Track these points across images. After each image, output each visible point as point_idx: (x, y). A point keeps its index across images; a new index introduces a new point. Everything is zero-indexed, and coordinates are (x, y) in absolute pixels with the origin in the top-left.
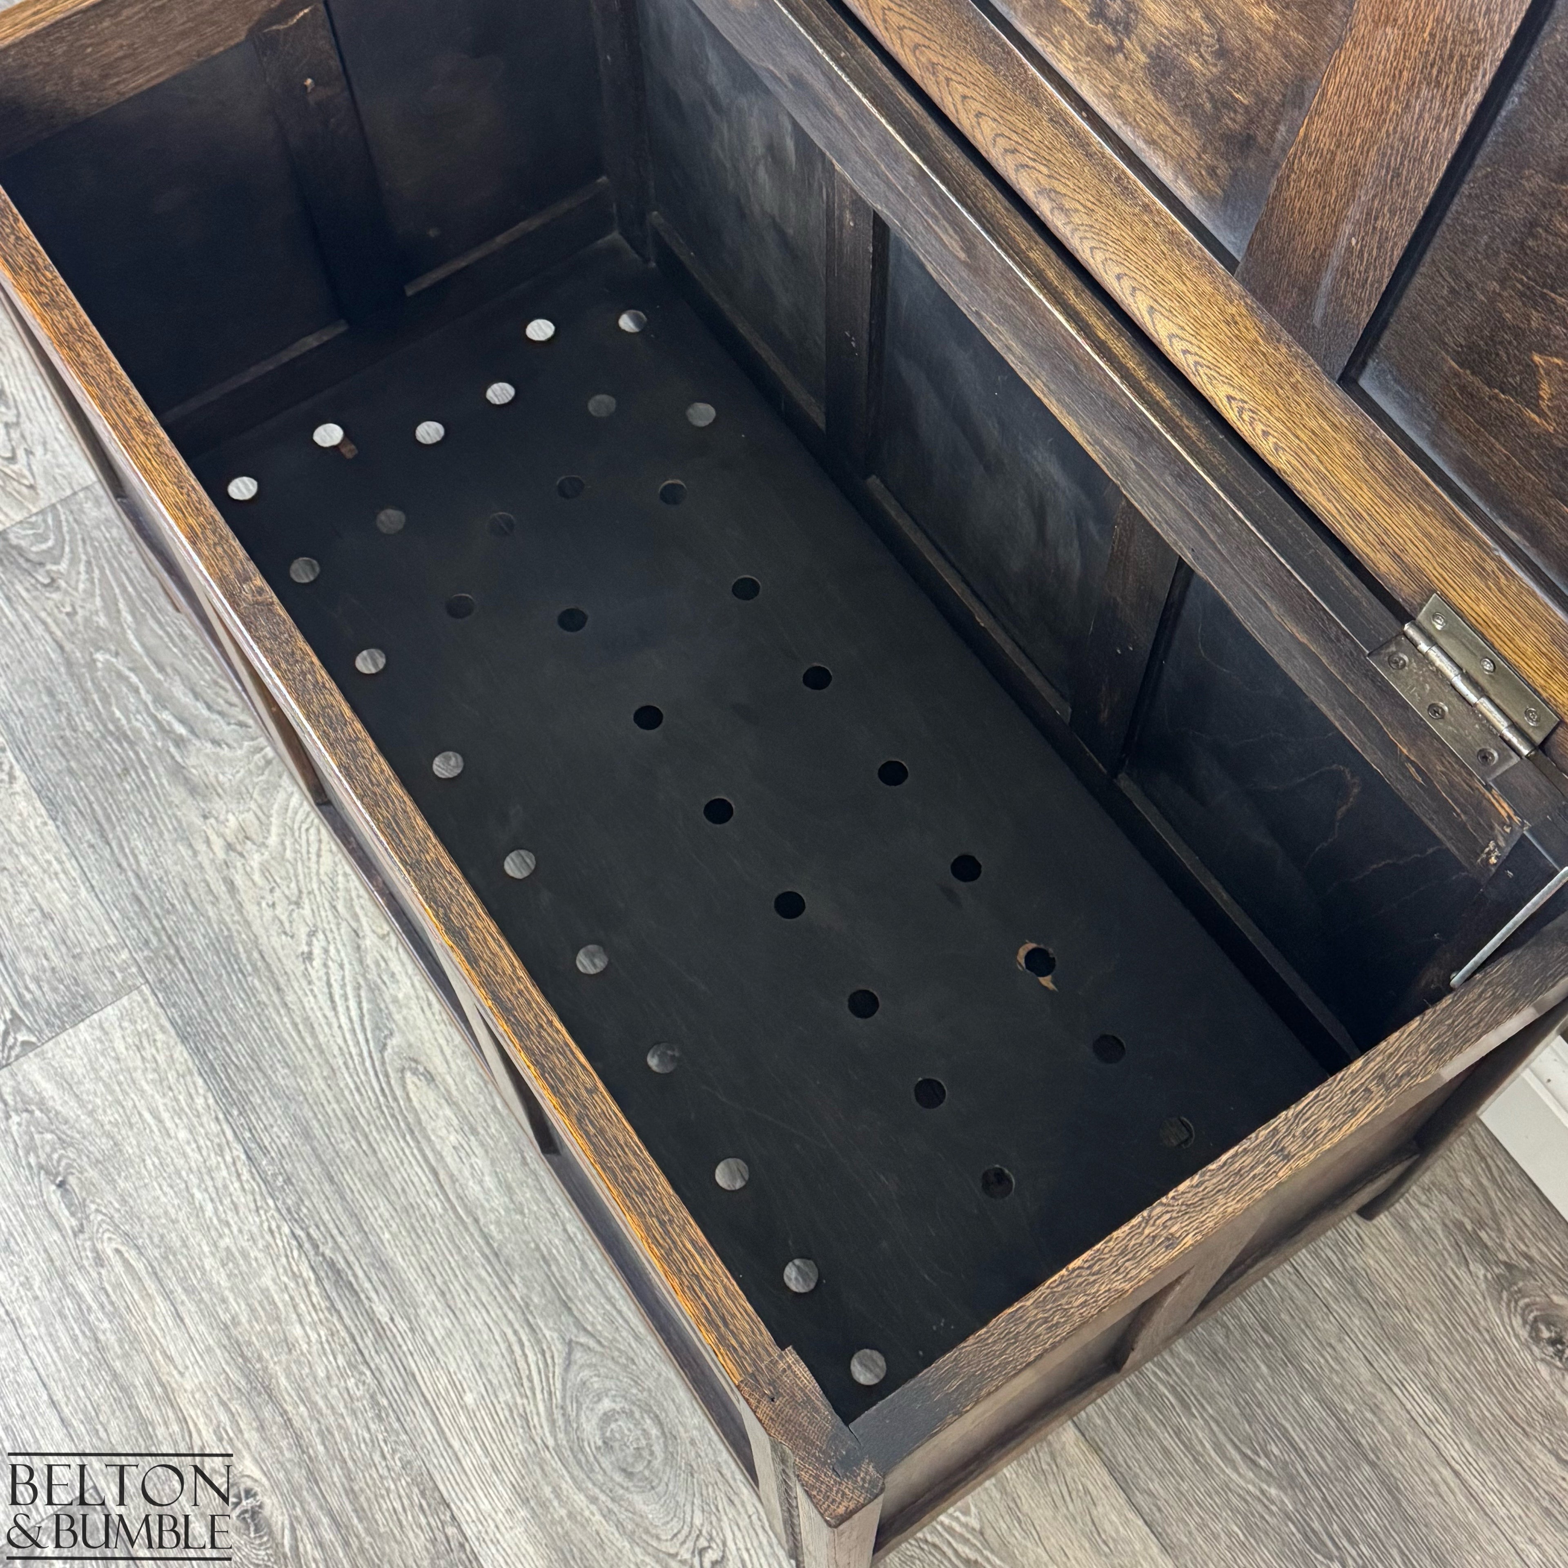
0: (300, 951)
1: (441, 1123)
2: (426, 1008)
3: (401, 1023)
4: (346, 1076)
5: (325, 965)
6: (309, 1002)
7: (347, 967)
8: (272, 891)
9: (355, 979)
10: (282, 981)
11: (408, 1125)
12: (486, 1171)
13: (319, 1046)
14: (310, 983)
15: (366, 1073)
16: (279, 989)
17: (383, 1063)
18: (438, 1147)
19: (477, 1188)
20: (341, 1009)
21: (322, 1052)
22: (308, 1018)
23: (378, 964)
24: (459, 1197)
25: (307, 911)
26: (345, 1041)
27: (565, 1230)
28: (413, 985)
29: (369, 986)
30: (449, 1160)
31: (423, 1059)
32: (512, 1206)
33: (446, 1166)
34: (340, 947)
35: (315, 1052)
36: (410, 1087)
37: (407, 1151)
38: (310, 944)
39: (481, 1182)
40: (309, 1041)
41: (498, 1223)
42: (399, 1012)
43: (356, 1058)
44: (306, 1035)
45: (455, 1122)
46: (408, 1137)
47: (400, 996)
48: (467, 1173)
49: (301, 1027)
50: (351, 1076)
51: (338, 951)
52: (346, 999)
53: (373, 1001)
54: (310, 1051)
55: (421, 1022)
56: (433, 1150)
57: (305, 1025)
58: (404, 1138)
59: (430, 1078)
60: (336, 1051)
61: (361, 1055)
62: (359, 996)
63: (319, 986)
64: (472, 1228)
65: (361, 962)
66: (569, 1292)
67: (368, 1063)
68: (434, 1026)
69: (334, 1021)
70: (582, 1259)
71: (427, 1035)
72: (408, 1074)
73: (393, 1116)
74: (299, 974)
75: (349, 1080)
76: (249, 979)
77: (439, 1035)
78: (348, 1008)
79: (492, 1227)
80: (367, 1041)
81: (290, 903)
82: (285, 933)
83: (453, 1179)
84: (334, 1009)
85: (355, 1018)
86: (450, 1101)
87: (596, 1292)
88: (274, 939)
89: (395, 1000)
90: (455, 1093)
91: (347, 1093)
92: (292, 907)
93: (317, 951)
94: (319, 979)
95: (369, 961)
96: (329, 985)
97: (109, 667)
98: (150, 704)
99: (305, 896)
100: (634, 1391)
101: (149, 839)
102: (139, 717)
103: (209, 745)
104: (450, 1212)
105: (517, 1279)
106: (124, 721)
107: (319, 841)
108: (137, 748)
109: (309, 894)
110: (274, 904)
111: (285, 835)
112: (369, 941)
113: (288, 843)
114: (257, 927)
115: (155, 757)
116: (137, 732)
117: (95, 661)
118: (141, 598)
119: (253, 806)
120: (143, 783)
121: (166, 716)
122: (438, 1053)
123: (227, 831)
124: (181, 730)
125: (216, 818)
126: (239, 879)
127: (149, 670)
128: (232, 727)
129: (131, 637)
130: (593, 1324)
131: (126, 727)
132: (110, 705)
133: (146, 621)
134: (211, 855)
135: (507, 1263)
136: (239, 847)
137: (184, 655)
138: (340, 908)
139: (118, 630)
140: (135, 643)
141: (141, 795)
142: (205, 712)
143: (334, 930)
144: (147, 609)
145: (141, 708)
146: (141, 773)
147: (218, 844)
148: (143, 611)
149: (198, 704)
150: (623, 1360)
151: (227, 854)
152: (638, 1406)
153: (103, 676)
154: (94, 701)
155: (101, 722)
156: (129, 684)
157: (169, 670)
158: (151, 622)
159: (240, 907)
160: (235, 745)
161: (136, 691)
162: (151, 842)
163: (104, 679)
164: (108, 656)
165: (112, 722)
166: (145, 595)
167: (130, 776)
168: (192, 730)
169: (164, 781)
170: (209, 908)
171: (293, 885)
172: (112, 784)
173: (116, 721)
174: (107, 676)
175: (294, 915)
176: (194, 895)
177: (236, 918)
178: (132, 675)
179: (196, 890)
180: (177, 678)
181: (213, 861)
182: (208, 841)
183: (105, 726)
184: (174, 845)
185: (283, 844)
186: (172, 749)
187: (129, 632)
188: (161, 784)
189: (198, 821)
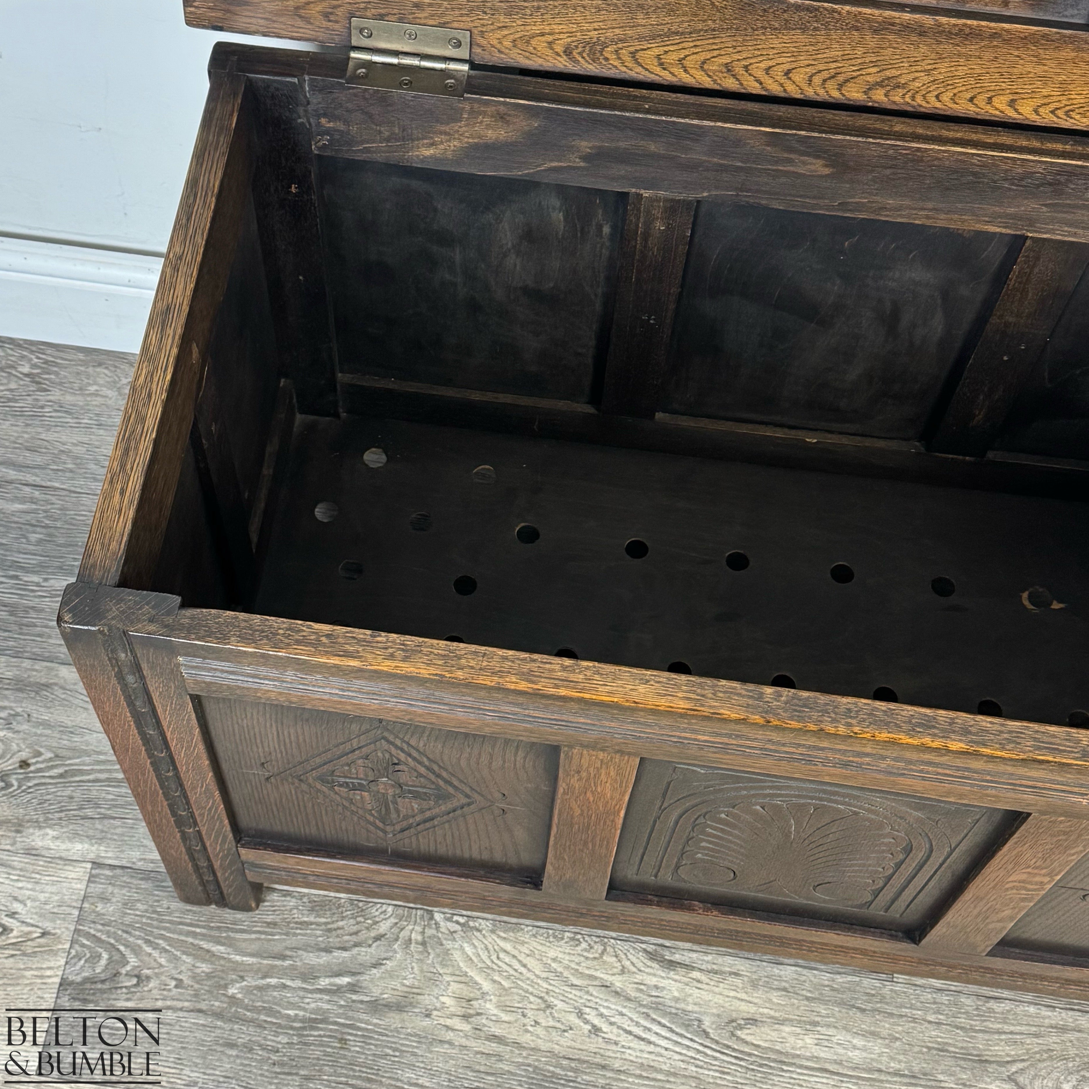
0: (586, 1032)
1: (792, 1039)
2: (699, 985)
3: (696, 1008)
4: (706, 1072)
5: (612, 1024)
6: (630, 1055)
7: (624, 1011)
8: (524, 1016)
9: (638, 1012)
10: (598, 1060)
11: (775, 1061)
12: (849, 1038)
13: (669, 1073)
14: (616, 1043)
15: (716, 1059)
16: (604, 1067)
17: (717, 1042)
18: (808, 1054)
19: (857, 1053)
20: (653, 1038)
21: (675, 1075)
22: (642, 1064)
23: (641, 991)
24: (854, 1069)
25: (560, 1005)
26: (680, 1054)
27: (930, 1022)
28: (676, 981)
29: (651, 1008)
30: (822, 1055)
31: (734, 1015)
32: (887, 1041)
33: (826, 1061)
34: (606, 1004)
35: (672, 1079)
36: (749, 1038)
37: (794, 1076)
38: (587, 1022)
39: (855, 1047)
40: (659, 1077)
41: (892, 1059)
42: (688, 1004)
43: (698, 1056)
44: (654, 1075)
45: (798, 1030)
46: (785, 1068)
47: (676, 994)
48: (841, 1051)
49: (644, 1074)
50: (710, 1070)
51: (608, 1008)
52: (649, 1030)
53: (665, 1014)
54: (668, 1081)
55: (707, 996)
56: (808, 1059)
57: (644, 1070)
58: (783, 1070)
59: (752, 1021)
60: (683, 1065)
61: (699, 1052)
62: (654, 1020)
63: (624, 1039)
64: (883, 1077)
65: (629, 999)
66: (975, 1053)
67: (709, 1052)
68: (717, 990)
69: (658, 1049)
70: (958, 1028)
71: (719, 1000)
72: (739, 1033)
73: (761, 1065)
74: (603, 1045)
75: (711, 1073)
76: (579, 1080)
77: (726, 992)
78: (656, 1033)
79: (892, 1065)
80: (691, 1040)
81: (544, 1011)
82: (564, 1031)
83: (840, 1063)
84: (650, 1043)
85: (668, 1035)
86: (782, 1022)
87: (987, 1037)
88: (563, 1041)
89: (677, 1000)
90: (777, 1015)
91: (719, 1082)
92: (548, 1012)
93: (597, 1021)
94: (618, 1035)
95: (633, 994)
96: (630, 1033)
97: (248, 991)
98: (304, 986)
99: (546, 997)
100: (1071, 1065)
101: (412, 1066)
102: (307, 1000)
103: (374, 971)
104: (860, 1082)
105: (941, 1077)
106: (301, 1013)
107: (514, 956)
108: (331, 1020)
109: (547, 993)
110: (536, 1022)
111: (488, 975)
112: (618, 982)
113: (496, 978)
114: (544, 1046)
115: (350, 1013)
116: (317, 1011)
117: (233, 997)
118: (212, 928)
119: (448, 978)
120: (363, 1036)
121: (324, 982)
122: (739, 1003)
123: (452, 1009)
124: (345, 980)
125: (435, 1009)
126: (496, 1030)
127: (276, 966)
128: (375, 945)
129: (238, 958)
130: (1008, 1055)
131: (308, 1015)
132: (279, 1012)
133: (234, 939)
134: (461, 1034)
135: (925, 1074)
136: (471, 1012)
137: (287, 934)
138: (576, 982)
139: (222, 962)
140: (245, 959)
141: (370, 1044)
142: (345, 954)
143: (590, 998)
144: (225, 931)
145: (301, 993)
146: (354, 1032)
147: (456, 1023)
148: (224, 935)
149: (335, 954)
150: (1045, 1056)
151: (469, 1023)
152: (1083, 1069)
153: (251, 1000)
154: (265, 1021)
155: (287, 1029)
156: (275, 987)
157: (288, 953)
158: (238, 936)
159: (518, 1045)
160: (391, 954)
161: (285, 986)
162: (414, 1066)
163: (253, 1001)
164: (238, 985)
165: (294, 1021)
166: (212, 925)
167: (350, 1040)
168: (353, 974)
169: (375, 1021)
170: (500, 1065)
171: (532, 999)
172: (344, 1057)
173: (296, 1018)
174: (253, 997)
175: (556, 1015)
176: (482, 1069)
177: (524, 1054)
178: (269, 980)
179: (479, 1063)
180: (300, 952)
181: (466, 1036)
182: (448, 1028)
183: (292, 1028)
184: (431, 1052)
185: (494, 981)
186: (354, 997)
187: (232, 956)
188: (375, 1025)
189: (427, 1022)
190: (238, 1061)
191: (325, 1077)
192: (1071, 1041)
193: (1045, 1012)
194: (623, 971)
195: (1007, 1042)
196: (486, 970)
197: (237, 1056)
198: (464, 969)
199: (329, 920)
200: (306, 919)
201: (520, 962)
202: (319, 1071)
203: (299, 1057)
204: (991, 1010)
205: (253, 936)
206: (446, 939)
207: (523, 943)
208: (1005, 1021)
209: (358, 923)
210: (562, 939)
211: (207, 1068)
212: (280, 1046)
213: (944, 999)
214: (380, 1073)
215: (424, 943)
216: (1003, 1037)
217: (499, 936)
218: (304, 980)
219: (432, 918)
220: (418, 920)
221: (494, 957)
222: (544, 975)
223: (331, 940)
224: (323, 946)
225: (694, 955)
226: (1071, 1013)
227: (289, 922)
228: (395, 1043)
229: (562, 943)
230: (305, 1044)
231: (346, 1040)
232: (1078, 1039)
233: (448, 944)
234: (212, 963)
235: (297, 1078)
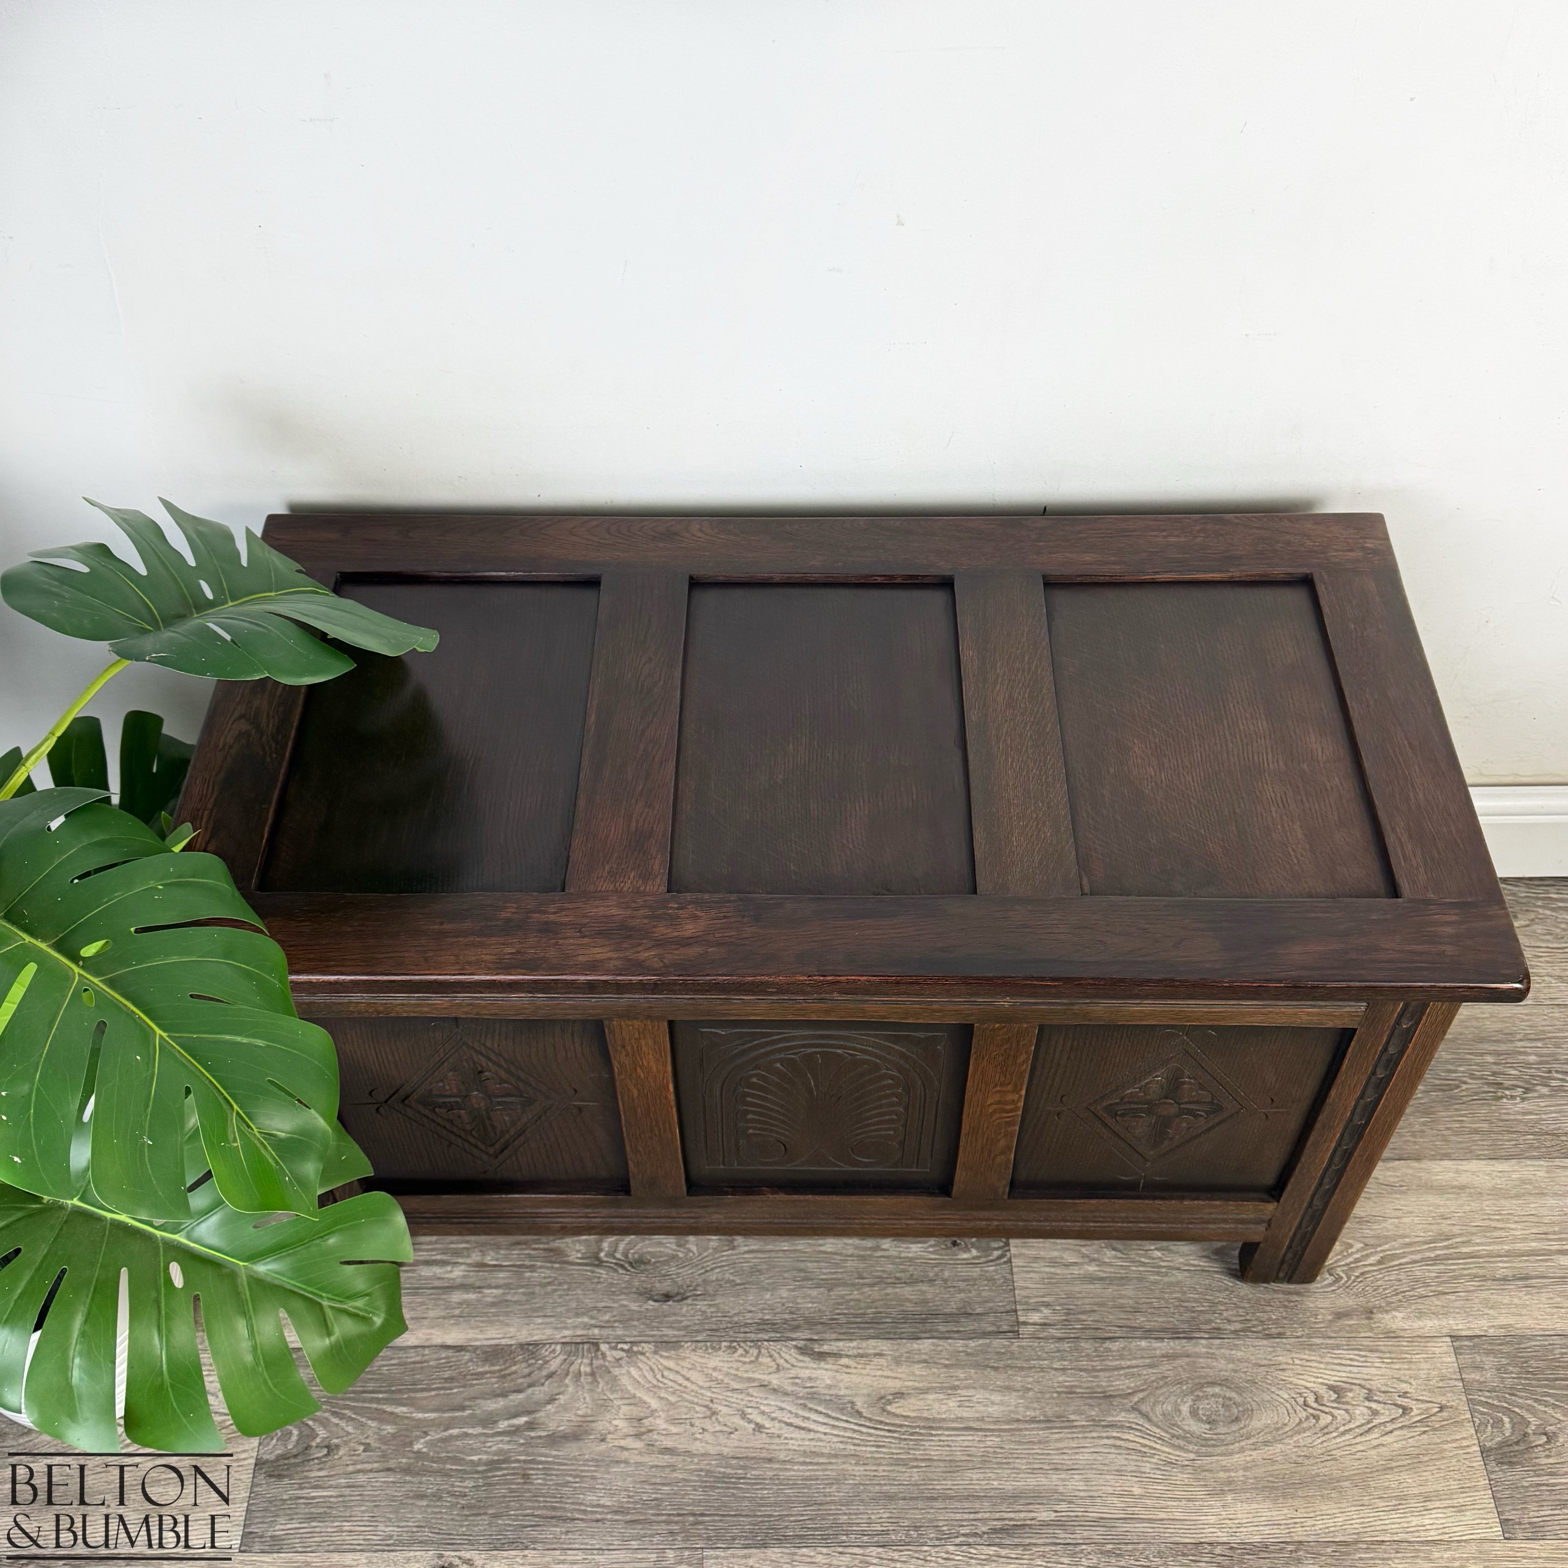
0: (751, 1431)
1: (936, 1406)
2: (848, 1370)
3: (848, 1392)
4: (864, 1449)
5: (773, 1419)
6: (793, 1445)
7: (783, 1405)
8: (692, 1425)
9: (797, 1404)
10: (765, 1455)
11: (924, 1427)
12: (987, 1395)
13: (830, 1456)
14: (779, 1436)
15: (870, 1435)
16: (770, 1460)
17: (870, 1420)
18: (952, 1416)
19: (996, 1407)
20: (813, 1426)
21: (836, 1456)
22: (805, 1452)
23: (796, 1384)
24: (995, 1423)
25: (724, 1410)
26: (838, 1436)
27: (1056, 1369)
28: (827, 1370)
29: (807, 1398)
30: (965, 1415)
31: (883, 1392)
32: (1021, 1393)
33: (968, 1419)
34: (765, 1402)
35: (833, 1461)
36: (898, 1411)
37: (942, 1438)
38: (750, 1421)
39: (993, 1403)
40: (822, 1460)
41: (1028, 1408)
42: (840, 1389)
43: (854, 1436)
44: (816, 1460)
45: (941, 1396)
46: (934, 1432)
47: (828, 1382)
48: (981, 1408)
49: (808, 1460)
50: (867, 1446)
51: (768, 1405)
52: (808, 1419)
53: (821, 1402)
54: (830, 1463)
55: (855, 1379)
56: (953, 1421)
57: (807, 1457)
58: (932, 1435)
59: (899, 1395)
60: (842, 1446)
61: (855, 1431)
62: (811, 1409)
63: (786, 1432)
64: (1022, 1426)
65: (786, 1394)
66: (1099, 1390)
67: (864, 1430)
68: (864, 1372)
69: (818, 1435)
70: (1081, 1370)
71: (868, 1380)
72: (889, 1408)
73: (912, 1434)
74: (768, 1441)
75: (869, 1449)
76: (748, 1476)
77: (873, 1373)
78: (814, 1421)
79: (1028, 1413)
80: (847, 1421)
81: (710, 1417)
82: (731, 1433)
83: (982, 1419)
84: (810, 1430)
85: (826, 1420)
86: (925, 1391)
87: (1107, 1374)
88: (730, 1443)
89: (829, 1387)
90: (921, 1385)
91: (876, 1455)
92: (714, 1418)
93: (759, 1419)
94: (781, 1429)
95: (789, 1389)
96: (790, 1425)
97: (431, 1444)
98: (485, 1431)
99: (711, 1405)
100: (1185, 1388)
101: (592, 1489)
102: (489, 1444)
103: (549, 1407)
104: (1002, 1434)
105: (1072, 1417)
106: (484, 1457)
107: (678, 1372)
108: (513, 1459)
109: (712, 1401)
110: (703, 1429)
111: (655, 1393)
112: (775, 1380)
113: (662, 1395)
114: (712, 1450)
115: (530, 1450)
116: (500, 1452)
117: (419, 1452)
118: (393, 1392)
119: (617, 1403)
120: (544, 1469)
121: (503, 1425)
122: (886, 1380)
123: (624, 1430)
124: (523, 1420)
125: (609, 1433)
126: (668, 1443)
127: (456, 1417)
128: (547, 1383)
129: (420, 1415)
130: (1128, 1388)
131: (490, 1457)
132: (463, 1459)
133: (415, 1398)
134: (636, 1452)
135: (1058, 1417)
136: (643, 1430)
137: (464, 1386)
138: (736, 1386)
139: (406, 1422)
140: (427, 1415)
141: (552, 1475)
142: (521, 1396)
143: (750, 1399)
144: (406, 1393)
145: (483, 1439)
146: (535, 1466)
147: (630, 1443)
148: (405, 1396)
149: (511, 1397)
150: (1161, 1383)
151: (642, 1440)
152: (1196, 1390)
153: (435, 1452)
154: (451, 1469)
155: (472, 1473)
156: (457, 1437)
157: (468, 1403)
158: (419, 1395)
159: (688, 1453)
160: (562, 1389)
161: (466, 1435)
162: (595, 1488)
163: (438, 1453)
164: (422, 1441)
165: (478, 1465)
166: (393, 1388)
167: (532, 1475)
168: (528, 1413)
169: (554, 1453)
170: (675, 1475)
171: (698, 1408)
172: (529, 1491)
173: (479, 1463)
174: (438, 1449)
175: (721, 1419)
176: (658, 1481)
177: (696, 1460)
178: (451, 1431)
179: (655, 1476)
180: (478, 1401)
181: (640, 1453)
182: (623, 1448)
183: (477, 1472)
184: (609, 1473)
185: (662, 1398)
186: (533, 1434)
187: (414, 1415)
188: (555, 1457)
189: (603, 1447)
190: (429, 1510)
191: (512, 1512)
192: (1181, 1366)
193: (1156, 1344)
194: (778, 1369)
195: (1125, 1375)
196: (653, 1389)
197: (428, 1506)
198: (632, 1391)
199: (503, 1367)
200: (481, 1370)
201: (683, 1376)
202: (507, 1507)
203: (485, 1498)
204: (1108, 1350)
205: (433, 1393)
206: (612, 1367)
207: (684, 1358)
208: (1122, 1357)
209: (529, 1365)
210: (720, 1348)
211: (400, 1521)
212: (467, 1490)
213: (1066, 1346)
214: (563, 1500)
215: (593, 1374)
216: (1122, 1372)
217: (661, 1356)
218: (484, 1427)
219: (598, 1349)
220: (585, 1353)
221: (659, 1377)
222: (707, 1385)
223: (506, 1385)
224: (499, 1392)
225: (841, 1344)
226: (1177, 1342)
227: (465, 1375)
228: (574, 1470)
229: (720, 1353)
230: (490, 1485)
231: (528, 1475)
232: (1188, 1364)
233: (616, 1371)
234: (396, 1424)
235: (486, 1517)
